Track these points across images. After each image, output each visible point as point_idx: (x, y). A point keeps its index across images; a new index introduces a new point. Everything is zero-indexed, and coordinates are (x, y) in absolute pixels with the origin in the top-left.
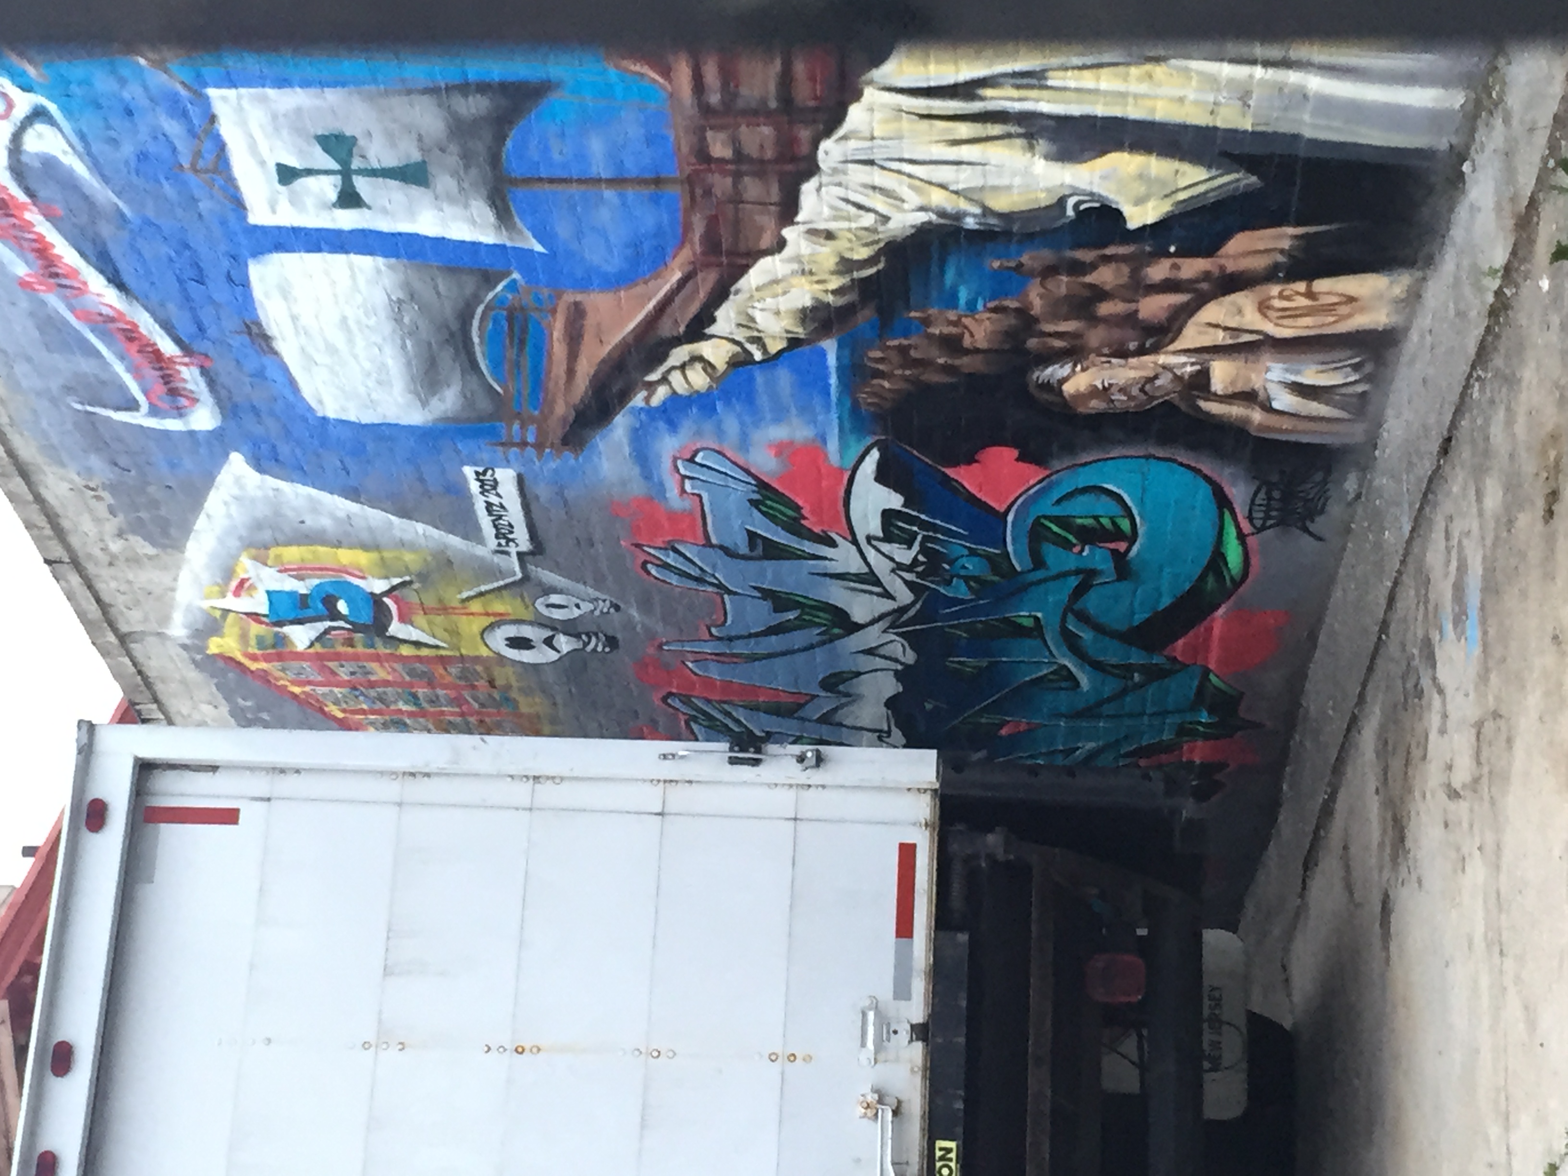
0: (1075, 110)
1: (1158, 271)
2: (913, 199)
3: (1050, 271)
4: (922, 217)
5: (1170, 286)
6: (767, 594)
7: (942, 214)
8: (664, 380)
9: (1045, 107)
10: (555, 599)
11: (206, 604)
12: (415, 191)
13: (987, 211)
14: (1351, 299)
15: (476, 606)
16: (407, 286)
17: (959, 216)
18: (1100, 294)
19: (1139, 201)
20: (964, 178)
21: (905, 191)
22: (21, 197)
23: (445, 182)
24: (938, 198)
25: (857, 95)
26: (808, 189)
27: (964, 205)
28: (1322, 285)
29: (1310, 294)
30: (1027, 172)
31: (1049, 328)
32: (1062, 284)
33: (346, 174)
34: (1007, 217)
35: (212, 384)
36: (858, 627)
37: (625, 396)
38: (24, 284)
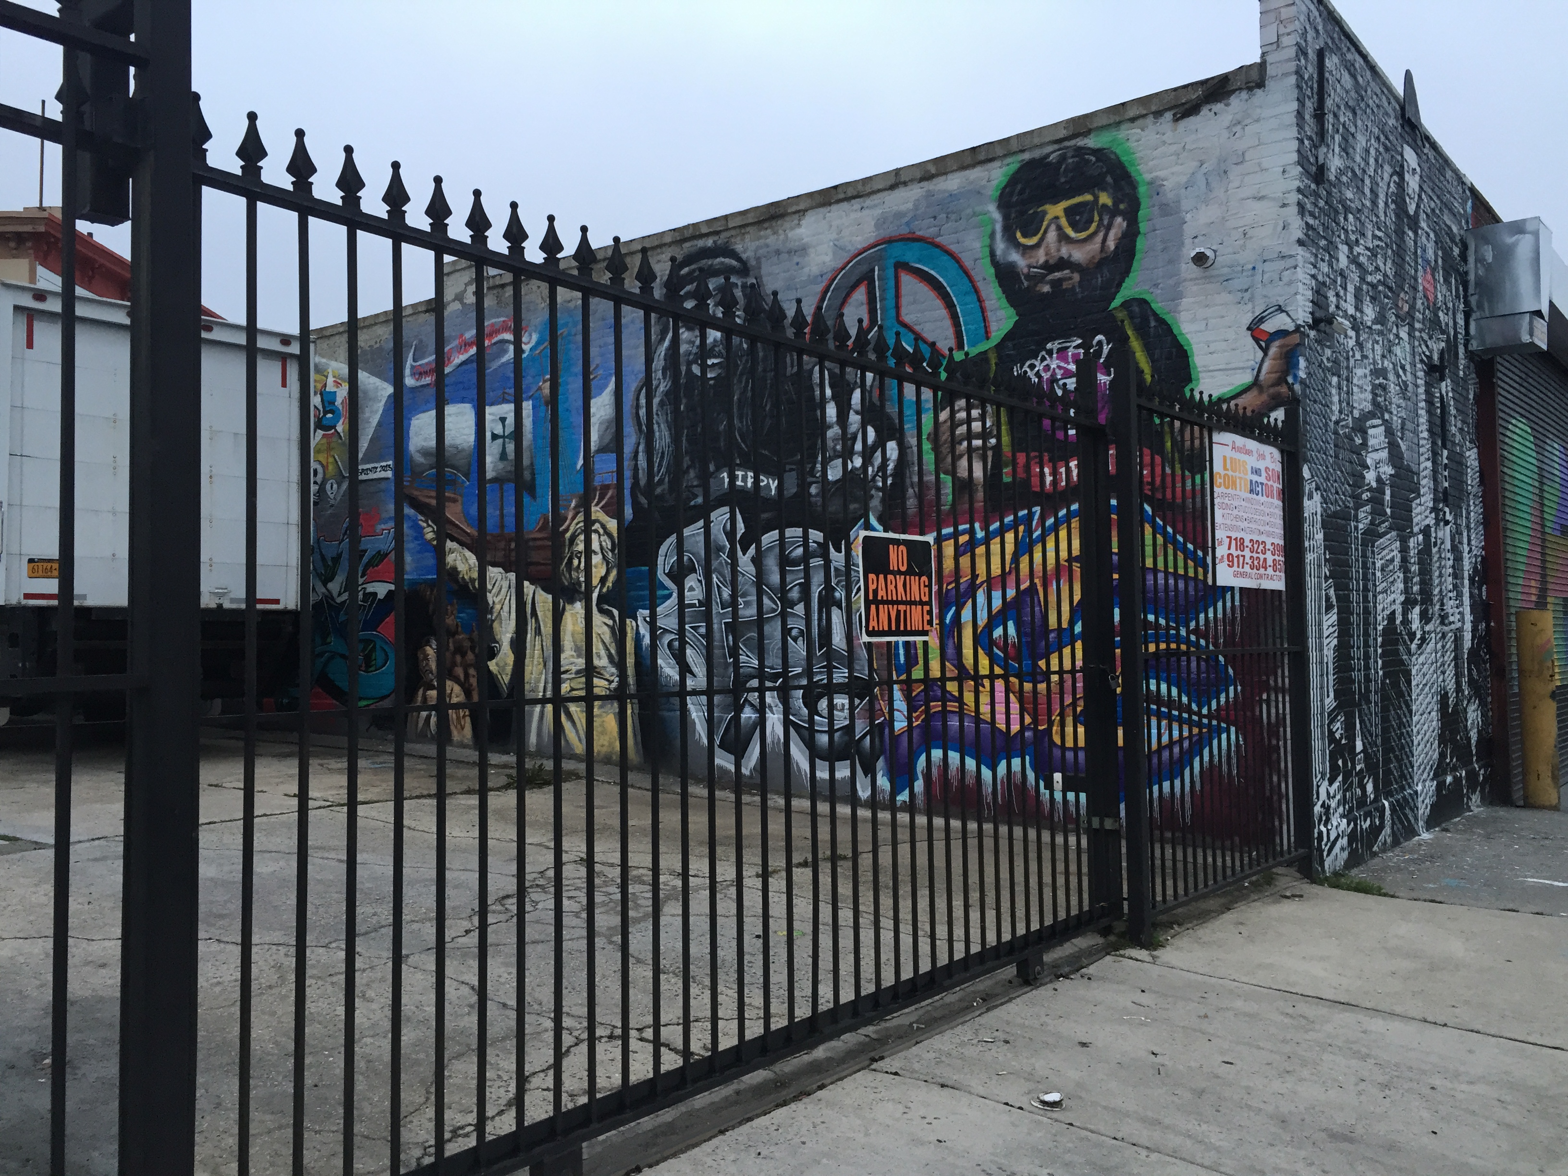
0: (528, 645)
1: (472, 671)
2: (497, 600)
3: (471, 639)
4: (491, 603)
5: (467, 675)
6: (339, 556)
7: (492, 608)
8: (429, 526)
9: (529, 636)
10: (335, 486)
11: (330, 370)
12: (498, 456)
13: (493, 621)
14: (463, 728)
15: (331, 460)
16: (463, 450)
17: (492, 613)
18: (463, 655)
19: (497, 664)
20: (504, 614)
21: (499, 598)
22: (493, 341)
23: (501, 465)
24: (498, 607)
25: (532, 583)
26: (501, 570)
27: (495, 615)
28: (468, 719)
29: (464, 716)
30: (507, 632)
31: (451, 641)
32: (467, 644)
33: (503, 437)
34: (491, 627)
35: (422, 386)
36: (325, 585)
37: (421, 513)
38: (462, 336)
